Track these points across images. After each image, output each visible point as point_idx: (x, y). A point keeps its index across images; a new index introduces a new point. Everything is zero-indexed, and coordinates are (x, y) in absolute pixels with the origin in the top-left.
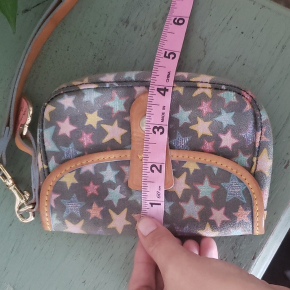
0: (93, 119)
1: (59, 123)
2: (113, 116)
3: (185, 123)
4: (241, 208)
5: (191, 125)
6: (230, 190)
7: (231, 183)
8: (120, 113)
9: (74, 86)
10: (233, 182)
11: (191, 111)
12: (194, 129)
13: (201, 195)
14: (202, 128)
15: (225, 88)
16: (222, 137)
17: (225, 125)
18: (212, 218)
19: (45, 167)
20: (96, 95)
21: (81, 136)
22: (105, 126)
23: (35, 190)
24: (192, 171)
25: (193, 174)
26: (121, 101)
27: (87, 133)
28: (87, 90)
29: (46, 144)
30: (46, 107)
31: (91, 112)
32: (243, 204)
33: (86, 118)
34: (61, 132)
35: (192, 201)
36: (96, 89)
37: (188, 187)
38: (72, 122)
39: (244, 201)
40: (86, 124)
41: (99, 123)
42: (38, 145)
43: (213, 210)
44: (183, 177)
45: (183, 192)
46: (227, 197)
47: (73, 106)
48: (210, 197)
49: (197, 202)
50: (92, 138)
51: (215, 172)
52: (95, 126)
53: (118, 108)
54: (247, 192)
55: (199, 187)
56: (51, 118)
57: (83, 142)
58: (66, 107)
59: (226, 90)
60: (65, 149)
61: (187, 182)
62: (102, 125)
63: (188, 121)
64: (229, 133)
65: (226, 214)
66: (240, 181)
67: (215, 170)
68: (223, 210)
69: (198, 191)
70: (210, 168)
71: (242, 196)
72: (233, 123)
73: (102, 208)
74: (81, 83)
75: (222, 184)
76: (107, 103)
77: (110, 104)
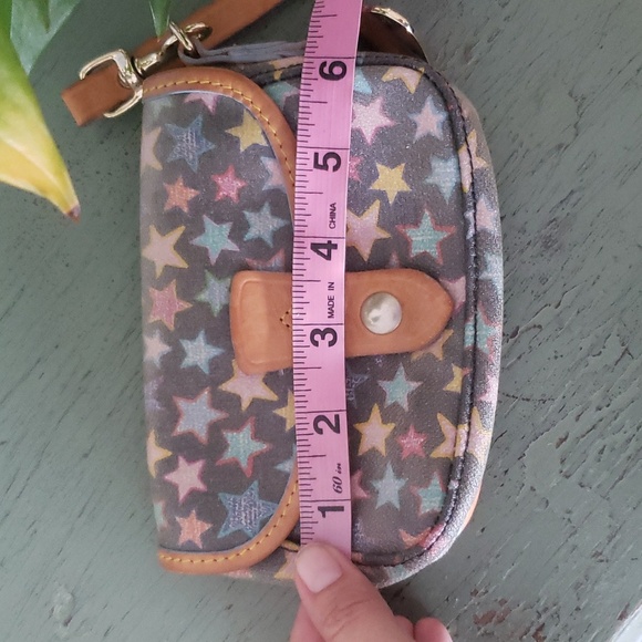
0: (391, 181)
1: (378, 103)
2: (399, 228)
3: (384, 393)
4: (207, 527)
5: (381, 408)
6: (243, 500)
7: (260, 502)
8: (407, 243)
9: (466, 136)
10: (262, 507)
11: (407, 409)
12: (372, 415)
13: (230, 434)
16: (356, 477)
17: (378, 484)
18: (182, 461)
19: (277, 76)
20: (447, 188)
22: (375, 209)
23: (226, 54)
24: (281, 412)
25: (275, 416)
26: (434, 246)
27: (358, 168)
30: (416, 70)
31: (406, 176)
32: (215, 531)
33: (393, 164)
34: (358, 109)
35: (215, 415)
36: (460, 186)
37: (245, 404)
39: (221, 535)
41: (382, 195)
43: (199, 465)
44: (266, 393)
45: (234, 395)
46: (228, 496)
47: (419, 134)
48: (229, 455)
49: (215, 429)
50: (349, 180)
51: (280, 467)
52: (376, 186)
53: (417, 239)
54: (240, 539)
55: (247, 431)
56: (389, 82)
58: (416, 118)
59: (447, 491)
61: (255, 402)
62: (377, 203)
63: (389, 402)
64: (361, 494)
65: (193, 493)
66: (263, 523)
67: (286, 466)
68: (200, 486)
69: (237, 427)
70: (289, 455)
71: (232, 528)
73: (186, 210)
74: (473, 153)
75: (256, 483)
76: (427, 213)
77: (427, 220)
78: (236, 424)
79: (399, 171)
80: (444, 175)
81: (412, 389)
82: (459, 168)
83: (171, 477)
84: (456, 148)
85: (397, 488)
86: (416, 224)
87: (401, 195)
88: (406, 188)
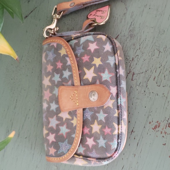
0: (97, 62)
1: (95, 43)
2: (99, 73)
3: (97, 117)
4: (55, 150)
5: (97, 121)
6: (64, 144)
7: (68, 145)
8: (101, 77)
9: (117, 51)
10: (68, 146)
11: (105, 122)
12: (95, 123)
13: (61, 127)
14: (96, 128)
15: (118, 142)
16: (92, 139)
17: (98, 141)
18: (50, 134)
19: (73, 38)
20: (112, 64)
21: (88, 55)
22: (93, 68)
23: (62, 34)
24: (72, 122)
25: (71, 123)
26: (109, 78)
27: (89, 58)
28: (114, 58)
29: (85, 37)
30: (105, 36)
31: (101, 60)
32: (57, 152)
33: (98, 57)
34: (90, 45)
35: (57, 122)
36: (115, 64)
37: (64, 120)
38: (96, 50)
39: (58, 153)
40: (94, 58)
41: (95, 65)
42: (84, 33)
43: (54, 135)
44: (69, 117)
45: (62, 117)
46: (60, 143)
47: (105, 50)
48: (61, 133)
49: (57, 125)
50: (87, 61)
51: (72, 136)
52: (93, 63)
53: (104, 76)
54: (63, 154)
55: (65, 126)
56: (98, 38)
57: (84, 56)
58: (105, 47)
59: (118, 143)
60: (81, 47)
61: (67, 119)
62: (94, 67)
63: (99, 119)
64: (94, 143)
65: (53, 142)
66: (68, 150)
67: (73, 136)
68: (54, 140)
69: (62, 125)
70: (74, 133)
71: (61, 151)
72: (100, 146)
73: (51, 71)
74: (119, 56)
75: (67, 140)
76: (107, 70)
77: (107, 72)
78: (62, 124)
79: (99, 59)
80: (111, 60)
81: (105, 116)
82: (115, 59)
83: (48, 138)
84: (115, 54)
85: (104, 142)
86: (104, 72)
87: (100, 65)
88: (101, 63)
